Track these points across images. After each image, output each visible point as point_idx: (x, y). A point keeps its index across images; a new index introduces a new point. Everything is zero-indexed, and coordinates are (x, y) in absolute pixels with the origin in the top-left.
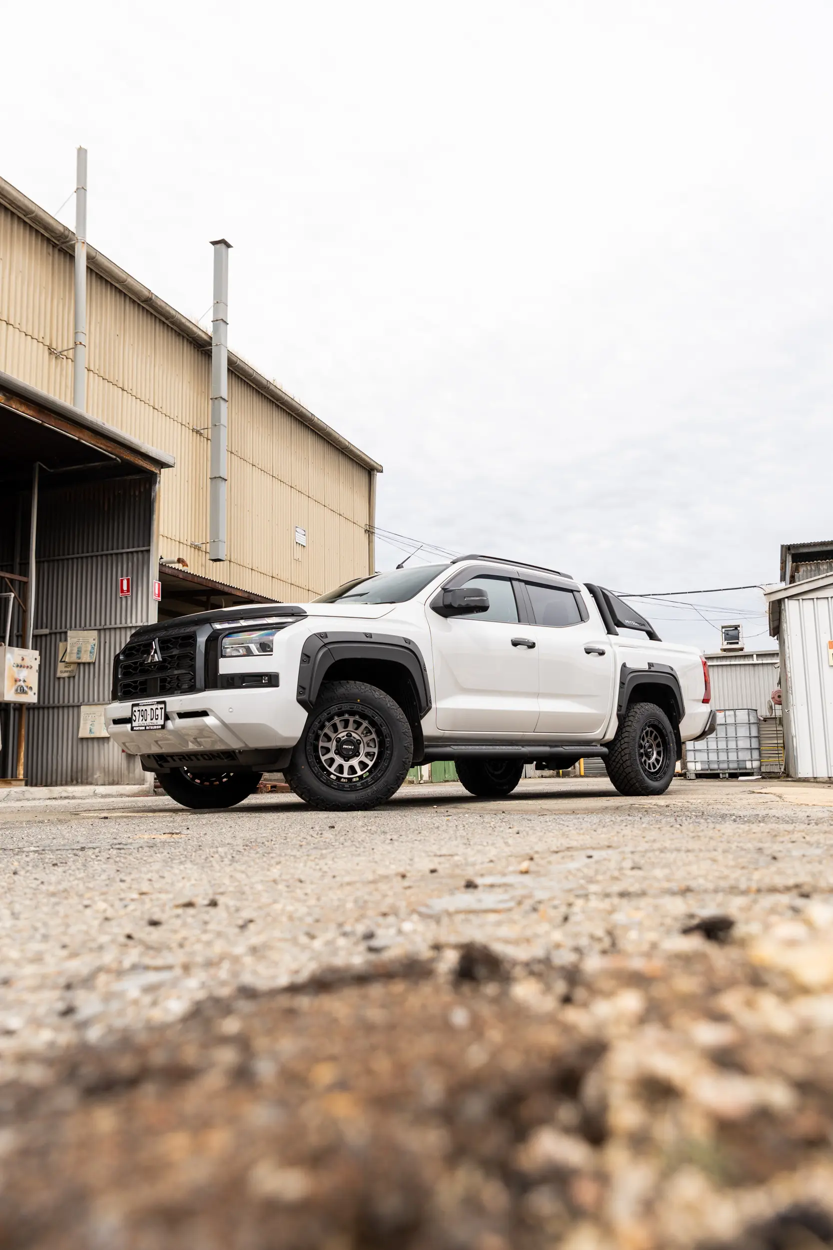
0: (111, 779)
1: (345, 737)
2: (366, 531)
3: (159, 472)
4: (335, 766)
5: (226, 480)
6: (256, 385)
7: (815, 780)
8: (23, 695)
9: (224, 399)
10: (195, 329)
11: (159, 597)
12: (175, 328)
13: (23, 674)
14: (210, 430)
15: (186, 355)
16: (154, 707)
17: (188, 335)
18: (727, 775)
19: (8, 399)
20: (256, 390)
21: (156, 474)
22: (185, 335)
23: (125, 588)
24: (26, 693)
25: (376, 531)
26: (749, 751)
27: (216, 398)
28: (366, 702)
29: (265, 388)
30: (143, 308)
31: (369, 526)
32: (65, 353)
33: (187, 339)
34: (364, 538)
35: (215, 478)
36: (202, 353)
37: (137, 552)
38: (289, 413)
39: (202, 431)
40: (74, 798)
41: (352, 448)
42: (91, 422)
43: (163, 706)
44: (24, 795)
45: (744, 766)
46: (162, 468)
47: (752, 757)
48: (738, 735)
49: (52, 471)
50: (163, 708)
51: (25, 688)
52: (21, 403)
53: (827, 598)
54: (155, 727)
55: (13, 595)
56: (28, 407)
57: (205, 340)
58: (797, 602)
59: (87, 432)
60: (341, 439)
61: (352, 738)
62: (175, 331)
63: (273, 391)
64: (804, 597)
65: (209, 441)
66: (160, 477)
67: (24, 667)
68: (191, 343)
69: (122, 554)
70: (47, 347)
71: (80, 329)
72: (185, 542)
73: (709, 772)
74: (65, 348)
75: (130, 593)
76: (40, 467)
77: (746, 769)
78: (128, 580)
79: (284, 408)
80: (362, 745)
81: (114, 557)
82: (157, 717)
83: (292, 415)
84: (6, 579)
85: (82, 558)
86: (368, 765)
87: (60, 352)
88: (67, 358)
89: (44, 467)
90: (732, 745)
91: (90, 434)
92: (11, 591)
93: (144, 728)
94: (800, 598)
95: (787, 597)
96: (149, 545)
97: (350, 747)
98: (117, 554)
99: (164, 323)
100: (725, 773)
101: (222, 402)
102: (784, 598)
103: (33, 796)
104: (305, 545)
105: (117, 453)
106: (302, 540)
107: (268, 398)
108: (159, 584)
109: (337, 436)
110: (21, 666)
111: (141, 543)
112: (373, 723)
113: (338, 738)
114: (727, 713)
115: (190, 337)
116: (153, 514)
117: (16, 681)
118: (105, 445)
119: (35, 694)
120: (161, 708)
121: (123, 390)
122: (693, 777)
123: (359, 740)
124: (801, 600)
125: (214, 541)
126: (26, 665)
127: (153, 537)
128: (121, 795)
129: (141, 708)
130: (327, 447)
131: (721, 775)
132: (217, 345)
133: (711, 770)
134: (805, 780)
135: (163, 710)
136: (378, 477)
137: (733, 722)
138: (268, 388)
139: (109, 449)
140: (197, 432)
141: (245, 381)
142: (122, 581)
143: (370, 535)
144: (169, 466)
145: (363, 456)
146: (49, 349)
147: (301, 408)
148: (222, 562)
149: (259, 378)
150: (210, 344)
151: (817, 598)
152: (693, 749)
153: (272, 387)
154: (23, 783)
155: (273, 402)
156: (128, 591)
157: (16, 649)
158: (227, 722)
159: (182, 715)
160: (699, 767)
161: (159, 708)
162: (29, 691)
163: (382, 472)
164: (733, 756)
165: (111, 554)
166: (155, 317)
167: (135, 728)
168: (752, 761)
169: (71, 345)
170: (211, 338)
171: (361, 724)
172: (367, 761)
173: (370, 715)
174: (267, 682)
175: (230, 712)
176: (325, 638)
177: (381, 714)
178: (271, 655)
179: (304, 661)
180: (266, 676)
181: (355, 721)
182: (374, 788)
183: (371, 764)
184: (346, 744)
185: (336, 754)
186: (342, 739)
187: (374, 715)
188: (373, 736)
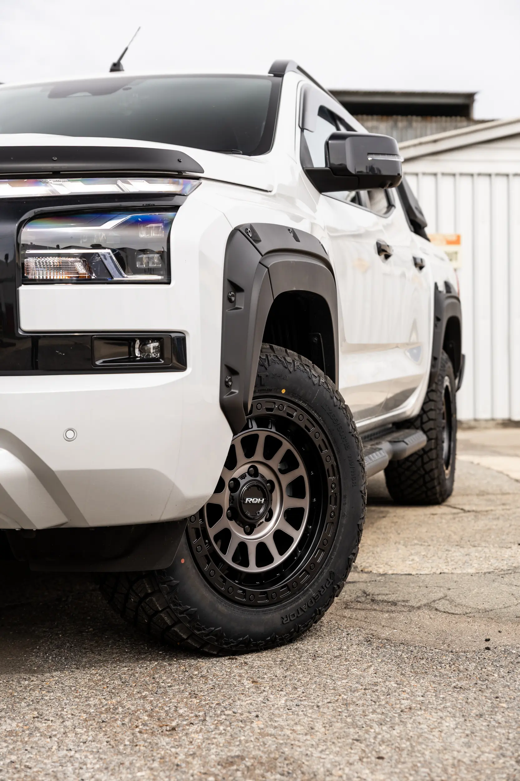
1: (248, 478)
4: (232, 548)
28: (297, 395)
61: (258, 478)
80: (276, 495)
86: (291, 540)
97: (258, 500)
113: (234, 480)
123: (271, 482)
158: (55, 465)
171: (280, 444)
172: (289, 530)
173: (302, 424)
174: (162, 357)
175: (69, 440)
176: (258, 241)
177: (321, 422)
178: (169, 283)
179: (230, 300)
180: (154, 340)
181: (268, 439)
182: (312, 592)
183: (297, 535)
184: (249, 493)
185: (230, 519)
186: (242, 482)
187: (309, 425)
188: (301, 471)
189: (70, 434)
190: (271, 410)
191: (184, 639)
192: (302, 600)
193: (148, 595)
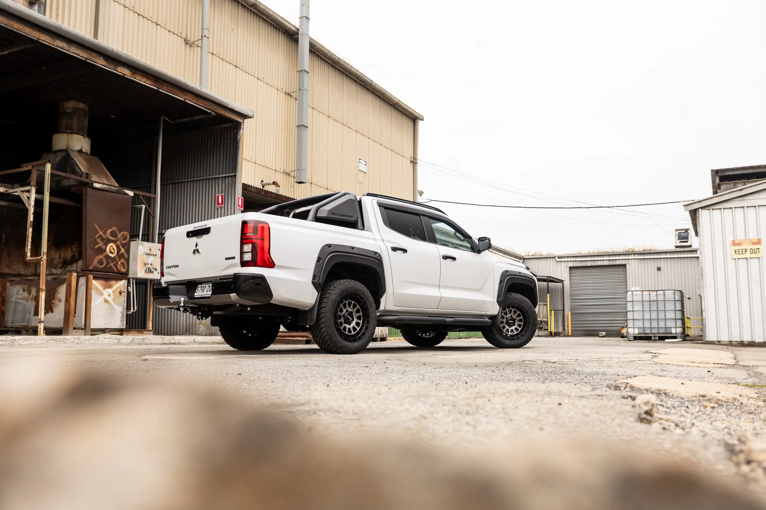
0: (210, 332)
2: (411, 162)
3: (242, 122)
5: (307, 127)
6: (331, 62)
7: (719, 343)
8: (151, 274)
9: (307, 72)
10: (287, 24)
11: (242, 207)
12: (273, 23)
13: (151, 260)
14: (297, 93)
15: (281, 41)
17: (282, 28)
18: (657, 338)
19: (134, 73)
20: (331, 64)
21: (241, 123)
22: (281, 28)
23: (220, 202)
24: (152, 272)
25: (418, 162)
26: (674, 321)
27: (301, 71)
29: (337, 63)
30: (251, 10)
31: (414, 158)
32: (196, 43)
33: (282, 31)
34: (410, 166)
35: (300, 126)
36: (292, 40)
37: (228, 177)
38: (355, 80)
39: (292, 94)
40: (179, 344)
41: (401, 103)
42: (193, 88)
44: (143, 340)
45: (670, 332)
46: (245, 118)
47: (676, 325)
48: (666, 309)
49: (172, 122)
51: (152, 269)
52: (143, 76)
53: (732, 208)
55: (144, 206)
56: (148, 78)
57: (294, 31)
58: (708, 211)
59: (189, 95)
60: (392, 97)
62: (274, 26)
63: (343, 65)
64: (714, 208)
65: (297, 101)
66: (243, 125)
67: (151, 255)
68: (284, 33)
69: (218, 178)
70: (183, 40)
71: (205, 26)
72: (279, 170)
73: (644, 335)
74: (196, 39)
75: (223, 205)
76: (164, 119)
77: (671, 333)
78: (222, 196)
79: (351, 76)
81: (213, 180)
83: (357, 82)
84: (140, 196)
85: (193, 181)
87: (193, 43)
88: (197, 46)
89: (167, 119)
90: (662, 316)
91: (192, 96)
92: (144, 204)
94: (711, 208)
95: (701, 208)
96: (236, 172)
98: (215, 178)
99: (265, 20)
100: (656, 337)
101: (305, 74)
102: (698, 208)
103: (151, 342)
104: (366, 172)
105: (211, 109)
106: (363, 168)
107: (340, 70)
108: (242, 199)
109: (390, 96)
110: (149, 254)
111: (231, 171)
114: (659, 292)
115: (284, 30)
116: (238, 151)
117: (145, 264)
118: (203, 103)
119: (158, 273)
121: (236, 67)
122: (632, 338)
124: (711, 210)
125: (299, 169)
126: (152, 254)
127: (238, 166)
128: (214, 343)
130: (382, 103)
131: (653, 338)
132: (302, 34)
133: (645, 334)
134: (712, 343)
136: (420, 123)
137: (663, 299)
138: (339, 63)
139: (206, 106)
140: (289, 94)
141: (323, 59)
142: (218, 196)
143: (414, 164)
144: (250, 117)
145: (409, 110)
146: (185, 40)
147: (364, 76)
148: (303, 184)
149: (332, 56)
150: (298, 34)
151: (724, 208)
152: (632, 318)
153: (342, 62)
154: (152, 333)
155: (343, 73)
156: (222, 203)
157: (146, 243)
160: (636, 331)
162: (155, 272)
163: (423, 120)
164: (662, 324)
165: (212, 179)
166: (260, 16)
168: (676, 328)
169: (200, 38)
170: (298, 29)
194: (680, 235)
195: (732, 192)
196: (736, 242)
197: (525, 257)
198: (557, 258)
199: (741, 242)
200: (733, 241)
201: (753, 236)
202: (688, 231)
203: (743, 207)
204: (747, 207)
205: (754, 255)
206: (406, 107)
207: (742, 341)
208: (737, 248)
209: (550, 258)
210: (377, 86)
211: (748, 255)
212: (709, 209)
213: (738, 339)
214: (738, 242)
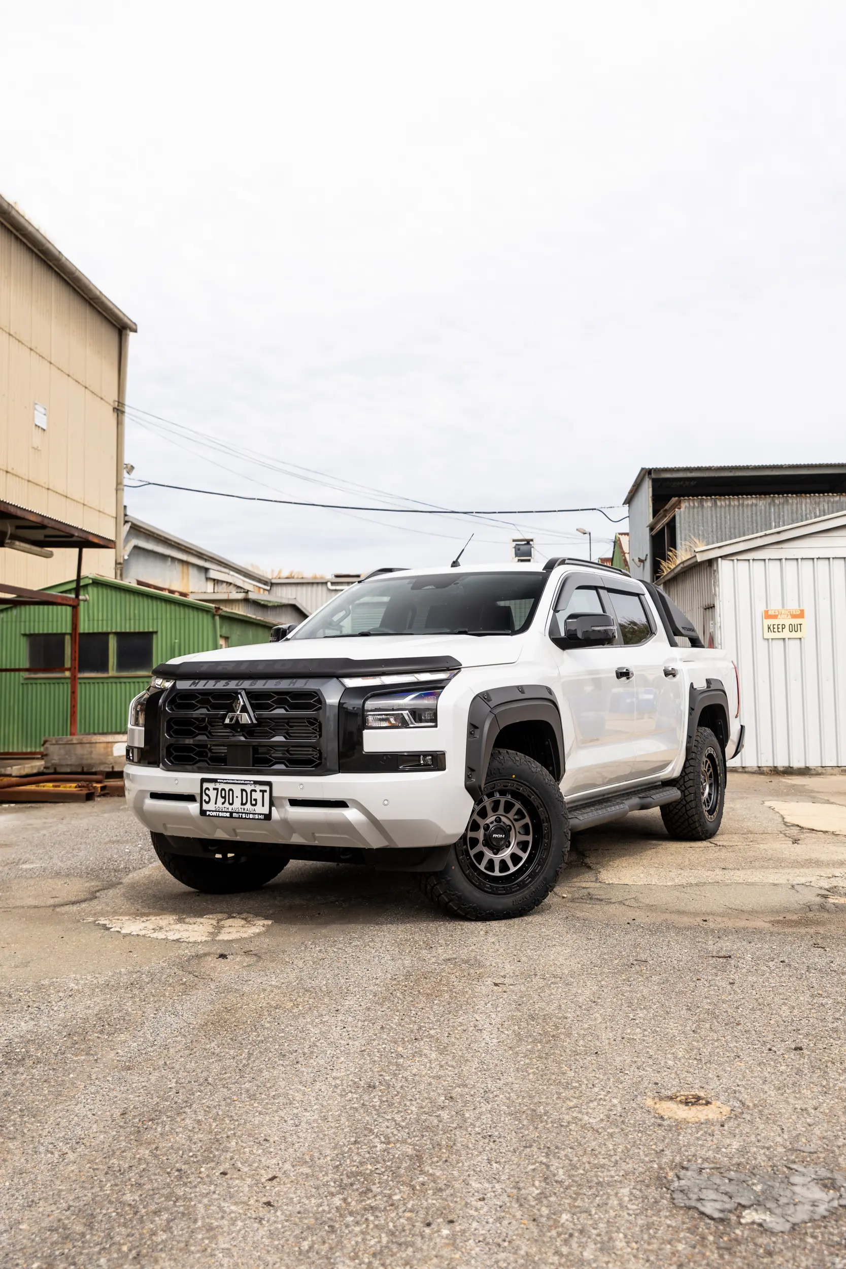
1: (495, 823)
2: (114, 409)
4: (485, 862)
16: (248, 788)
25: (127, 409)
28: (523, 778)
31: (119, 402)
34: (112, 418)
38: (30, 249)
41: (103, 298)
43: (267, 788)
50: (266, 791)
53: (764, 560)
54: (251, 816)
58: (731, 562)
60: (91, 286)
61: (502, 824)
63: (13, 217)
64: (739, 557)
79: (25, 240)
80: (512, 833)
82: (254, 802)
83: (33, 251)
86: (521, 859)
93: (228, 815)
94: (734, 558)
95: (721, 557)
97: (501, 836)
102: (717, 558)
104: (46, 429)
106: (41, 421)
107: (6, 226)
109: (87, 282)
112: (526, 802)
113: (487, 824)
120: (263, 792)
123: (509, 826)
124: (735, 561)
129: (220, 786)
135: (267, 795)
136: (131, 338)
138: (9, 213)
143: (119, 414)
145: (116, 310)
147: (47, 243)
151: (753, 560)
153: (13, 213)
155: (12, 233)
158: (379, 816)
159: (294, 803)
161: (258, 791)
167: (208, 813)
171: (514, 805)
172: (520, 853)
173: (525, 794)
174: (432, 764)
175: (385, 805)
176: (489, 700)
177: (538, 793)
178: (436, 726)
179: (471, 733)
180: (429, 755)
181: (506, 802)
182: (533, 889)
183: (525, 856)
184: (495, 832)
185: (484, 846)
186: (491, 826)
187: (530, 794)
188: (527, 820)
189: (386, 802)
190: (507, 786)
191: (456, 911)
192: (526, 892)
193: (435, 885)
194: (519, 549)
195: (766, 535)
196: (770, 613)
197: (273, 581)
198: (329, 584)
199: (777, 613)
200: (766, 612)
201: (792, 605)
202: (531, 543)
203: (780, 560)
204: (786, 559)
205: (794, 635)
206: (111, 306)
207: (775, 767)
208: (771, 622)
209: (318, 583)
210: (68, 263)
211: (786, 634)
212: (733, 560)
213: (770, 764)
214: (773, 613)
